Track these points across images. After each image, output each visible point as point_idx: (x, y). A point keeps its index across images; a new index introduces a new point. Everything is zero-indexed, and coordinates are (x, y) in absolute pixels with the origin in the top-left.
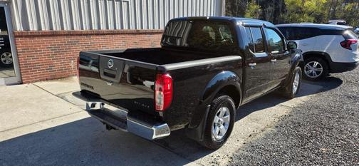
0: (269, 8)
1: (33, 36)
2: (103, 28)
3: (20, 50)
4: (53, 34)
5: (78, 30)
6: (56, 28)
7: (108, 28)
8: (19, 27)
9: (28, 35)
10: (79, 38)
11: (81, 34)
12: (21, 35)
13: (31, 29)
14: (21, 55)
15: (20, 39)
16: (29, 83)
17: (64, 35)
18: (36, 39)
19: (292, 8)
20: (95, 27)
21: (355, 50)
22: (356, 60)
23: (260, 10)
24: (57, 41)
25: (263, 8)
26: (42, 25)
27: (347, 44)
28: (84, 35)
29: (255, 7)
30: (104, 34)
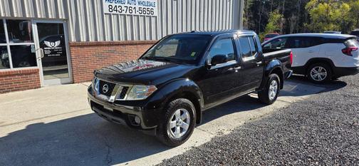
0: (293, 17)
1: (83, 46)
2: (135, 39)
3: (73, 56)
4: (98, 45)
5: (116, 41)
6: (100, 39)
7: (139, 39)
8: (73, 39)
9: (79, 45)
10: (117, 47)
11: (118, 44)
12: (74, 45)
13: (82, 40)
14: (74, 61)
15: (73, 49)
16: (79, 82)
17: (106, 45)
18: (85, 48)
19: (316, 16)
20: (129, 38)
21: (357, 56)
22: (358, 65)
23: (282, 19)
24: (100, 49)
25: (285, 17)
26: (90, 37)
27: (348, 51)
28: (121, 45)
29: (278, 16)
30: (136, 44)
